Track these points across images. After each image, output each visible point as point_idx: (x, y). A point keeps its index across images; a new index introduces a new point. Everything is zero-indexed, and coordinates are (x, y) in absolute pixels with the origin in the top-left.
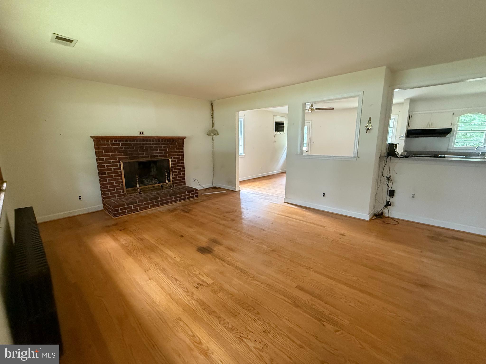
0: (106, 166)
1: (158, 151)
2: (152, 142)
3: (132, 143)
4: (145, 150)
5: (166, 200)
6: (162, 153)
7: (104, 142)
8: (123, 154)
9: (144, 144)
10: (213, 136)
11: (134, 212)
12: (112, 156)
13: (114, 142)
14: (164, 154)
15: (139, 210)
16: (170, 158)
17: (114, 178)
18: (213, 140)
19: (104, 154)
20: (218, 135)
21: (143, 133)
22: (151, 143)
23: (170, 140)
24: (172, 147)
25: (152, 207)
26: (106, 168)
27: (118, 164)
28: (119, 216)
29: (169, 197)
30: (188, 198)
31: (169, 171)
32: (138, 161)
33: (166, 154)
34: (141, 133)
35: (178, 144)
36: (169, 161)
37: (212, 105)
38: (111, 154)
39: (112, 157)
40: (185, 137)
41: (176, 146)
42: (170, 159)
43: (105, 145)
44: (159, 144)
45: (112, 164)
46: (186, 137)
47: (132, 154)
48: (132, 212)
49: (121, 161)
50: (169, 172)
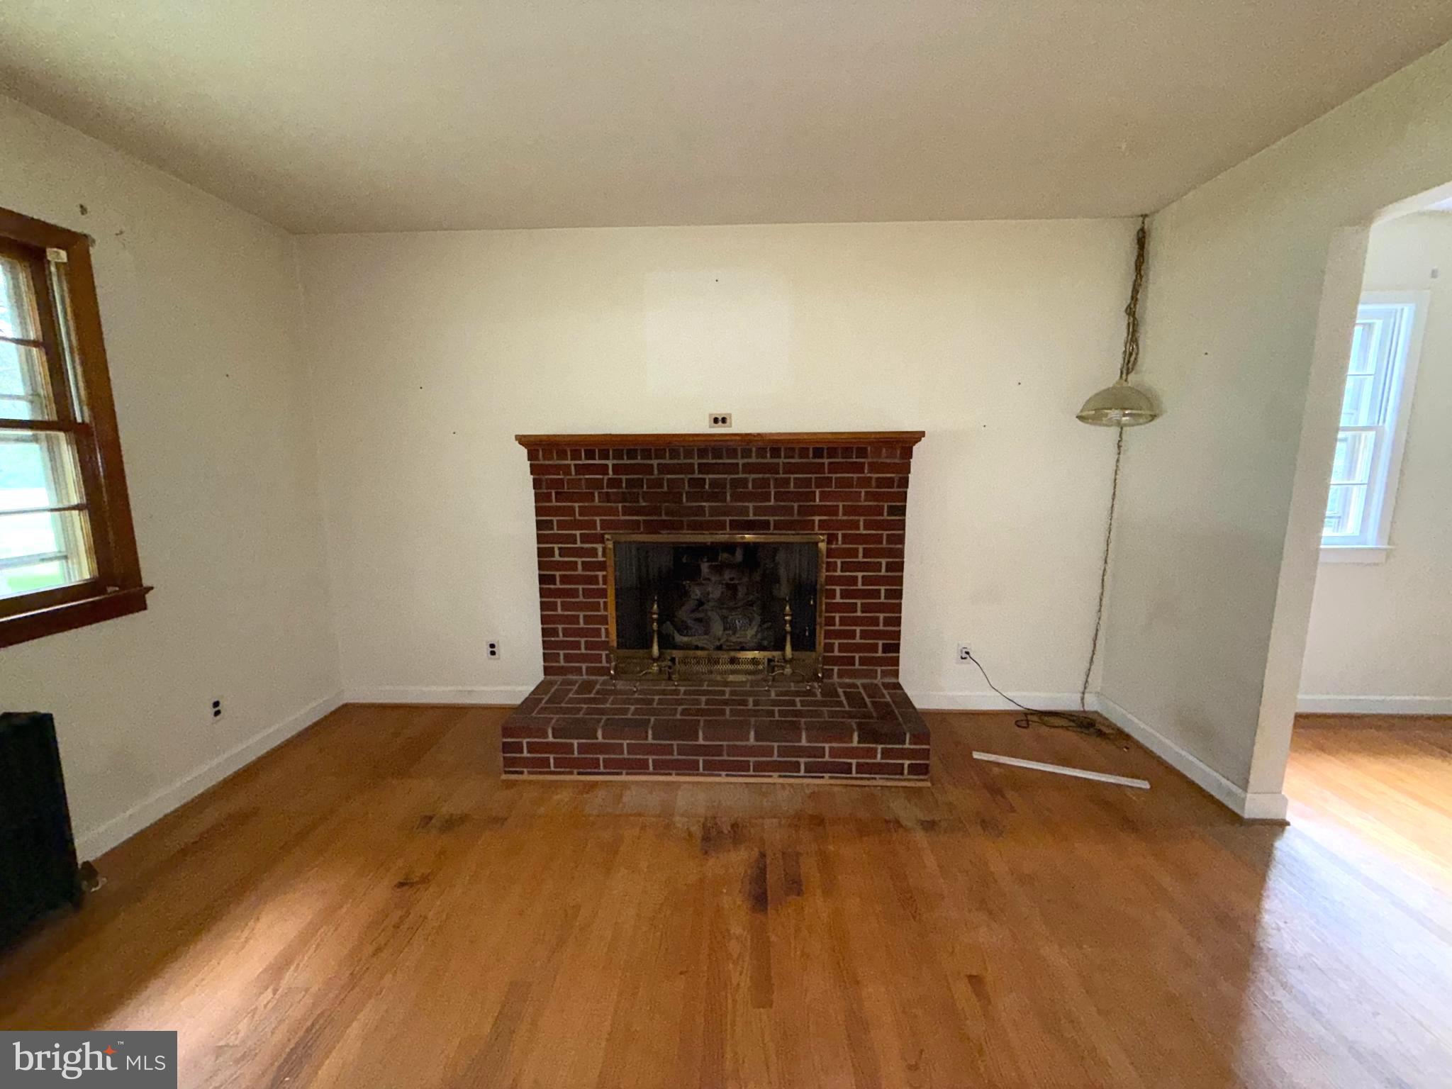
0: (557, 552)
1: (772, 503)
2: (741, 462)
3: (655, 462)
4: (712, 497)
5: (733, 750)
6: (789, 510)
7: (552, 459)
8: (620, 508)
9: (704, 468)
10: (1121, 426)
11: (581, 770)
12: (580, 515)
13: (587, 458)
14: (796, 517)
15: (602, 769)
16: (825, 537)
17: (581, 599)
18: (1119, 447)
19: (554, 503)
20: (1153, 417)
21: (724, 420)
22: (737, 464)
23: (832, 452)
24: (840, 482)
25: (661, 767)
26: (557, 558)
27: (599, 547)
28: (522, 773)
29: (752, 740)
30: (861, 769)
31: (815, 602)
32: (673, 543)
33: (809, 518)
34: (716, 421)
35: (874, 467)
36: (817, 551)
37: (1142, 240)
38: (576, 505)
39: (581, 518)
40: (918, 436)
41: (865, 482)
42: (823, 541)
43: (556, 469)
44: (773, 469)
45: (579, 545)
46: (922, 434)
47: (655, 511)
48: (575, 771)
49: (607, 536)
50: (812, 602)
